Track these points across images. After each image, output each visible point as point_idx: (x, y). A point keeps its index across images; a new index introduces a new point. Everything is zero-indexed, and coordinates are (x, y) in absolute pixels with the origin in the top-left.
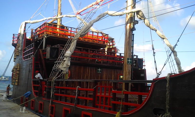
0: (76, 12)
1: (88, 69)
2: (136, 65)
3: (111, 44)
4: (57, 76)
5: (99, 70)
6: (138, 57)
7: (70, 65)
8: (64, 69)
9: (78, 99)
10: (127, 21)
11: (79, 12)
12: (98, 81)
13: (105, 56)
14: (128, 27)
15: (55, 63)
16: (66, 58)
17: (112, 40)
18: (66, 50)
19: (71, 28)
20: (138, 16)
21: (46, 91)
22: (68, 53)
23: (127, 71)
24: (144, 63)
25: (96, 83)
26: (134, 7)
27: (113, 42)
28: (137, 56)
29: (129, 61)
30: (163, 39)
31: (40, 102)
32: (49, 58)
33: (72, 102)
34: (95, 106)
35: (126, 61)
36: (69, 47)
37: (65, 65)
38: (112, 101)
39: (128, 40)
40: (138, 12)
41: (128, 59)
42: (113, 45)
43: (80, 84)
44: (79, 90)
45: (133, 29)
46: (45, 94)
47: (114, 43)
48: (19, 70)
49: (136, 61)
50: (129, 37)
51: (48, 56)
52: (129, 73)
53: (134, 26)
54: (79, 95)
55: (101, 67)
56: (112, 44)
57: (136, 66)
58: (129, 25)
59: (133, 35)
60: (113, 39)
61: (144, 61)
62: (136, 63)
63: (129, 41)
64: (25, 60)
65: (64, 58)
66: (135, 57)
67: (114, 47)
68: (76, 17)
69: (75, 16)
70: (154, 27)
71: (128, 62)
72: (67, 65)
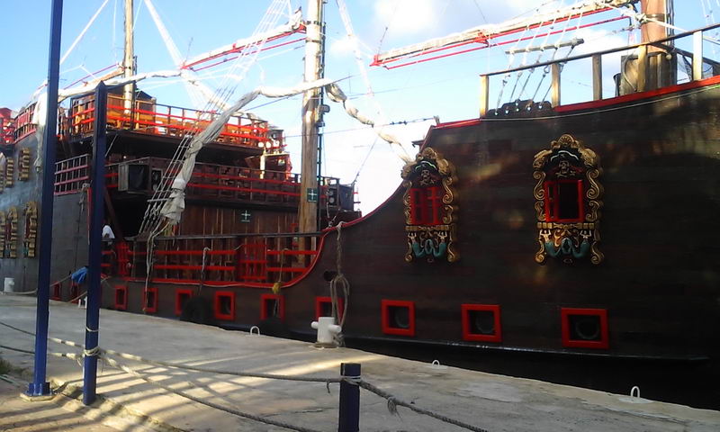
0: (178, 62)
1: (220, 214)
2: (335, 200)
3: (276, 144)
4: (159, 230)
5: (246, 215)
6: (341, 183)
7: (184, 207)
8: (173, 216)
9: (208, 271)
10: (305, 104)
11: (187, 64)
12: (244, 237)
13: (261, 182)
14: (308, 120)
15: (149, 203)
16: (176, 192)
17: (278, 134)
18: (175, 174)
19: (170, 107)
20: (329, 94)
21: (132, 263)
22: (179, 182)
23: (308, 218)
24: (355, 195)
25: (240, 240)
26: (321, 74)
27: (280, 139)
28: (338, 180)
29: (312, 194)
30: (391, 142)
31: (120, 286)
32: (126, 188)
33: (194, 277)
34: (238, 279)
35: (304, 196)
36: (178, 168)
37: (173, 208)
38: (268, 268)
39: (308, 148)
40: (328, 88)
41: (309, 191)
42: (281, 147)
43: (208, 242)
44: (208, 255)
45: (317, 124)
46: (130, 269)
47: (284, 143)
48: (36, 220)
49: (335, 190)
50: (311, 141)
51: (123, 184)
52: (311, 221)
53: (321, 117)
54: (208, 264)
55: (251, 208)
56: (278, 145)
57: (334, 204)
58: (309, 113)
59: (321, 135)
60: (280, 132)
61: (355, 191)
62: (334, 196)
63: (310, 152)
64: (58, 194)
65: (170, 194)
66: (334, 182)
67: (283, 153)
68: (180, 75)
69: (178, 73)
70: (367, 118)
71: (309, 197)
72: (178, 207)
